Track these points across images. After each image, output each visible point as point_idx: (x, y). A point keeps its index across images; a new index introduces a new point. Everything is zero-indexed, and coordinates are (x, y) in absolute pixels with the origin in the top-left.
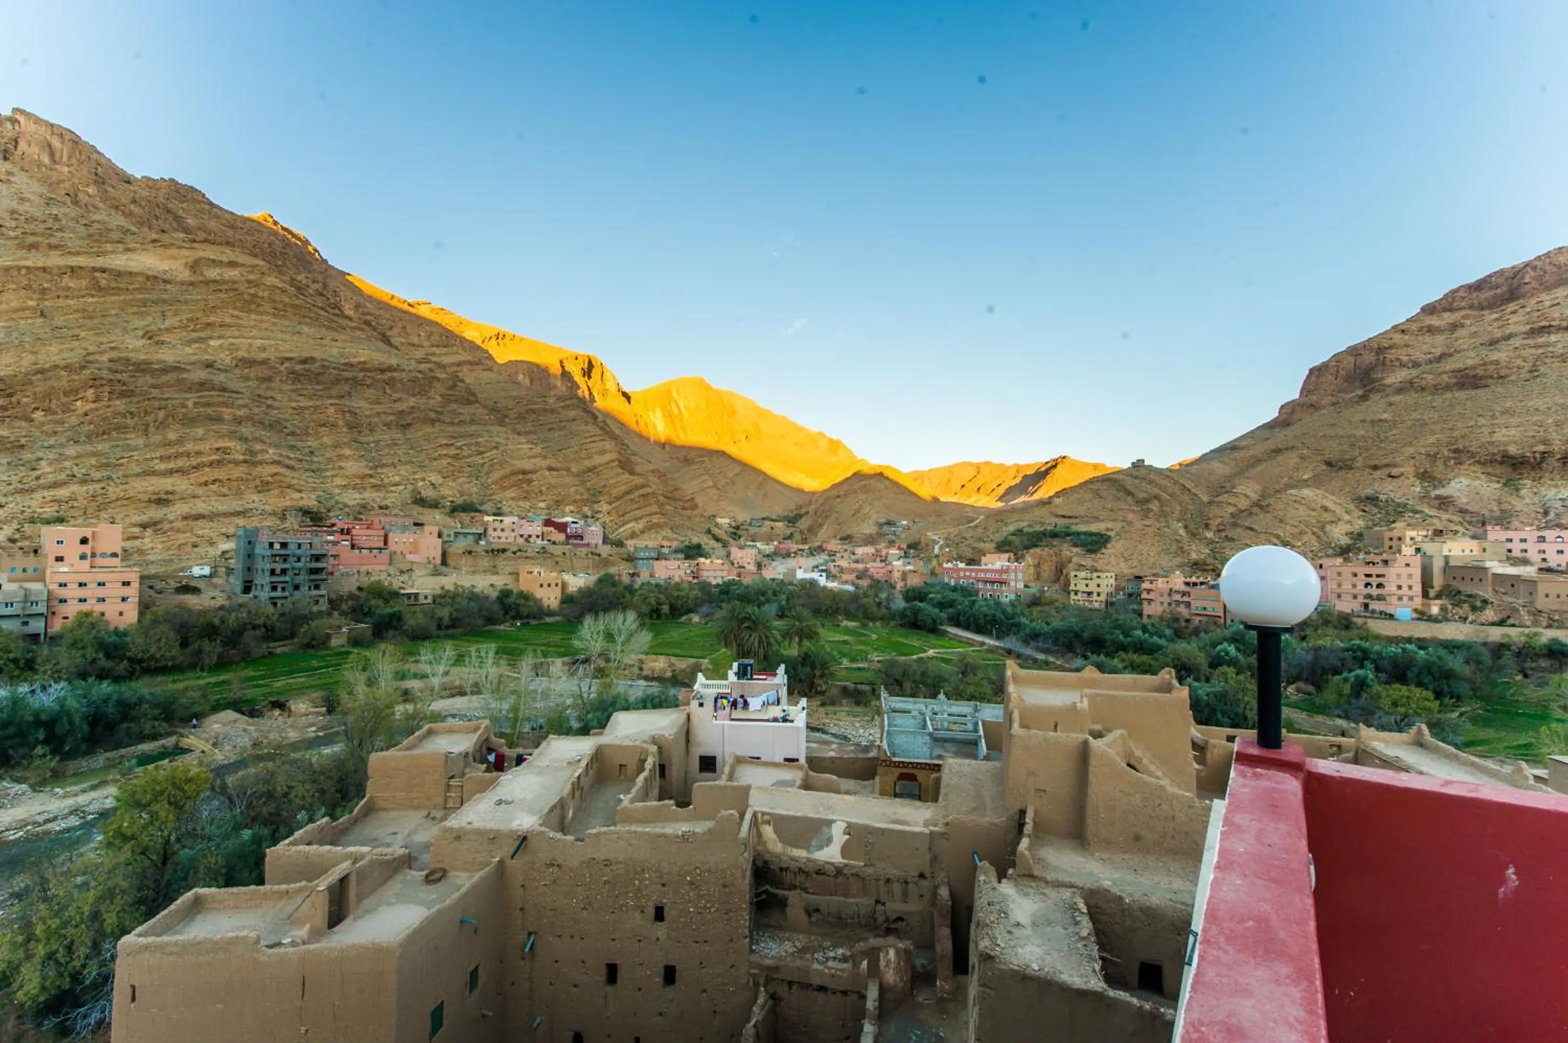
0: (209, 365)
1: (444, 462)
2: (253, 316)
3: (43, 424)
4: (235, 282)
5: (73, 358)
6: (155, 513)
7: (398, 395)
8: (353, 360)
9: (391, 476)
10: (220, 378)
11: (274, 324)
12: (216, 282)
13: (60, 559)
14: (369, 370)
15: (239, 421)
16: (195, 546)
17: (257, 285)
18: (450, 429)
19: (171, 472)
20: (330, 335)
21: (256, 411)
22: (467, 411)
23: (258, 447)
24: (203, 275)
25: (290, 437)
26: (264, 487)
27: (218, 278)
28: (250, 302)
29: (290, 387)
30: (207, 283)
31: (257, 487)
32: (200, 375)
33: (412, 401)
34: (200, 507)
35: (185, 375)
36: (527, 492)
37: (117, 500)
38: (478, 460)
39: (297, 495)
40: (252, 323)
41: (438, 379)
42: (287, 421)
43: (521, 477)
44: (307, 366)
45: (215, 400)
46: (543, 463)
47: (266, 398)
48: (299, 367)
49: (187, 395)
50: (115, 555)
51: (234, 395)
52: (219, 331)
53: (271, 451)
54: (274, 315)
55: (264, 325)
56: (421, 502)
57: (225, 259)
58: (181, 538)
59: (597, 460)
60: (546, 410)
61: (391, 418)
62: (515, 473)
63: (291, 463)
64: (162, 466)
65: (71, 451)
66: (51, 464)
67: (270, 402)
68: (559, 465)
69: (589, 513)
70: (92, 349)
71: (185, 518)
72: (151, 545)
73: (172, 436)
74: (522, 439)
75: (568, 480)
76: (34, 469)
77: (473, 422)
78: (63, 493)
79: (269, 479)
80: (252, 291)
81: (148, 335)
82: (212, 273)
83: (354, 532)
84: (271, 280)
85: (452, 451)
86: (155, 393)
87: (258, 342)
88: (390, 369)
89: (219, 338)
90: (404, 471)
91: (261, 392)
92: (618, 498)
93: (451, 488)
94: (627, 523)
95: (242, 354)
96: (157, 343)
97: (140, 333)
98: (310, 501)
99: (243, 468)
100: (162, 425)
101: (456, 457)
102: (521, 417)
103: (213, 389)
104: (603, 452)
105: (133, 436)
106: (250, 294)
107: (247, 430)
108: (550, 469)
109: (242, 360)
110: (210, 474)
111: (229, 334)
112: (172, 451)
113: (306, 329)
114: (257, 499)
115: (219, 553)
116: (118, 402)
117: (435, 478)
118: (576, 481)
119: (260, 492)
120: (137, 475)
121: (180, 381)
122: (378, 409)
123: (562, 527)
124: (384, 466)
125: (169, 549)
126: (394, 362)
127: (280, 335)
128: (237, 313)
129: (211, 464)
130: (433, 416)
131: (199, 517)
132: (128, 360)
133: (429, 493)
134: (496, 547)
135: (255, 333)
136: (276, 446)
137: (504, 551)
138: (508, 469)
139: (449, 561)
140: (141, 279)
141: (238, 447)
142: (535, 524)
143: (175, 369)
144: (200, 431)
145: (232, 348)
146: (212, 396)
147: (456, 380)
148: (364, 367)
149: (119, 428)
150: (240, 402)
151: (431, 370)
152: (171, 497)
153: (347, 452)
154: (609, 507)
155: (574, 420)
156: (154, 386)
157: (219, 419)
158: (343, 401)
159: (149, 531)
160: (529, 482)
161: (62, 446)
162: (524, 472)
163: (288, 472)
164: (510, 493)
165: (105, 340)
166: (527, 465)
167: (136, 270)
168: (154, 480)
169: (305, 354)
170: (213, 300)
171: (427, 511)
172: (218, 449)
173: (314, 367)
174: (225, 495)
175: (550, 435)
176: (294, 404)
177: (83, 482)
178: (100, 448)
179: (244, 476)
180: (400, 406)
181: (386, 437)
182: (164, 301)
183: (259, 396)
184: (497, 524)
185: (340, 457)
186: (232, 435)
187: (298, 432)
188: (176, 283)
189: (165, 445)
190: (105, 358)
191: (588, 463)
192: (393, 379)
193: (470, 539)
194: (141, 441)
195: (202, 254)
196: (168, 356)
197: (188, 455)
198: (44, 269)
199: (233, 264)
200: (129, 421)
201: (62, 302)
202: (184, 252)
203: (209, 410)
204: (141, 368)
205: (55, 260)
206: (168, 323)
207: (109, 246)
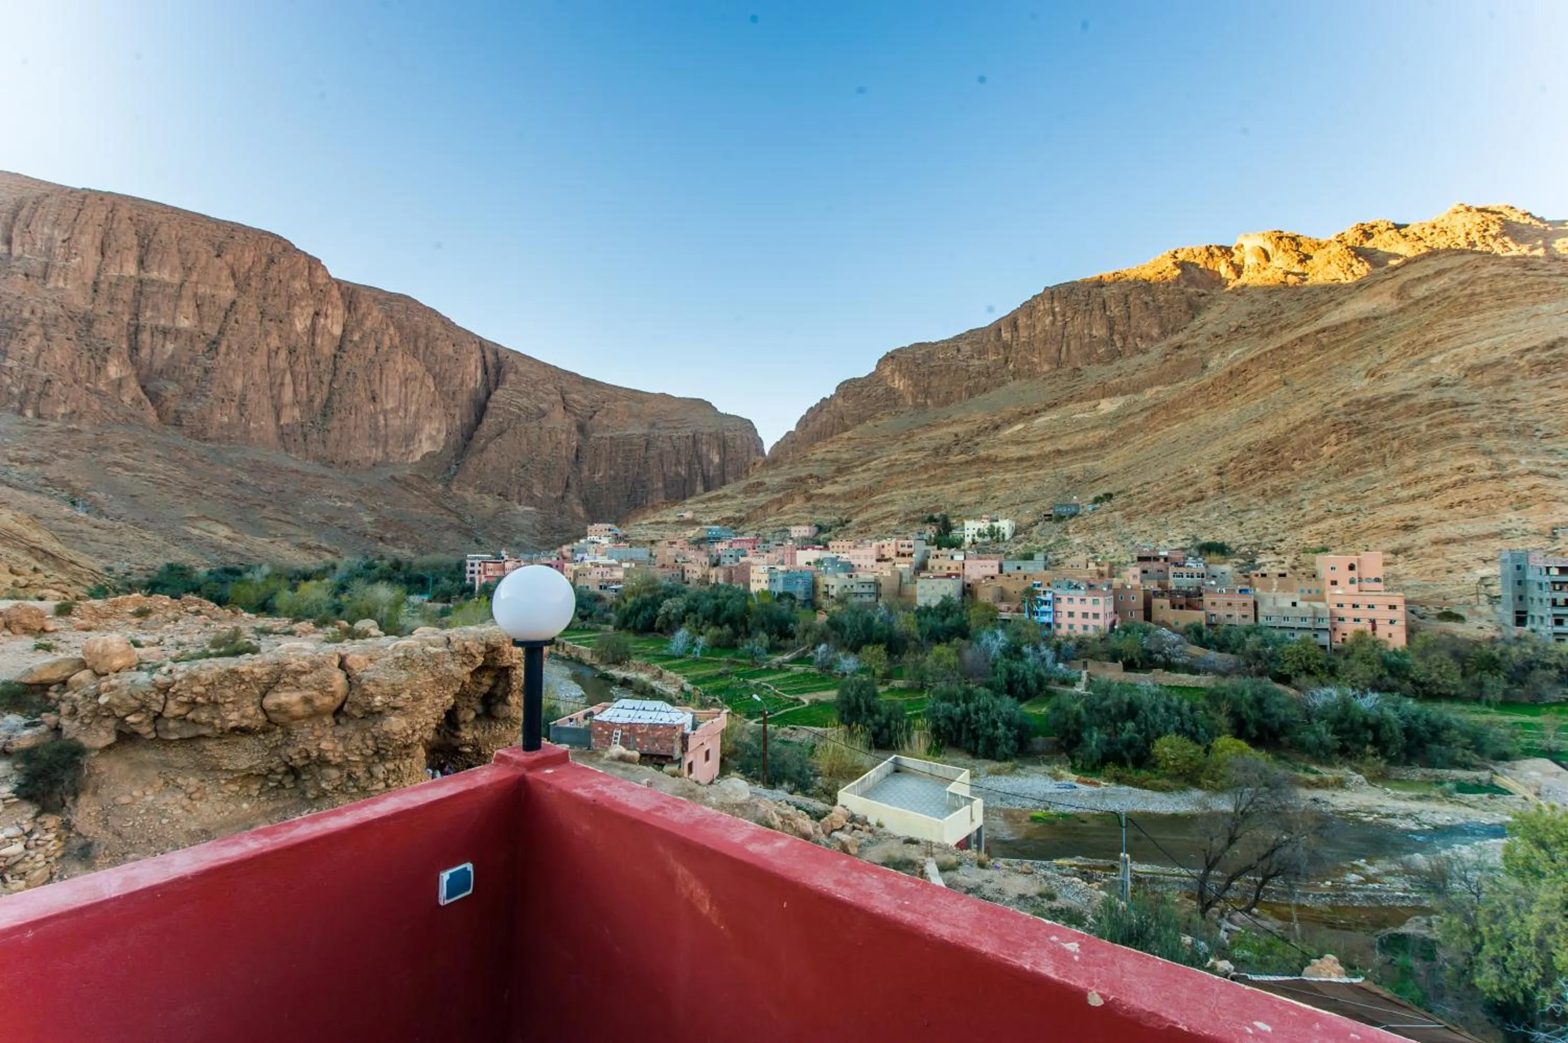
0: (1435, 384)
2: (1474, 317)
3: (1301, 471)
4: (1445, 290)
5: (1313, 412)
6: (1403, 539)
10: (1449, 394)
11: (1501, 316)
12: (1425, 298)
13: (1334, 583)
15: (1478, 434)
16: (1450, 572)
17: (1473, 283)
19: (1414, 498)
21: (1498, 418)
23: (1506, 458)
24: (1410, 297)
25: (1544, 441)
26: (1522, 503)
27: (1427, 294)
28: (1466, 305)
29: (1537, 382)
30: (1417, 303)
31: (1511, 504)
32: (1429, 396)
34: (1449, 530)
35: (1413, 401)
37: (1368, 529)
40: (1476, 324)
42: (1538, 422)
44: (1556, 351)
45: (1448, 418)
47: (1508, 402)
48: (1543, 356)
49: (1418, 420)
50: (1378, 580)
51: (1469, 408)
52: (1439, 346)
53: (1523, 461)
54: (1500, 307)
55: (1489, 323)
57: (1430, 271)
58: (1434, 564)
63: (1553, 470)
64: (1404, 494)
65: (1325, 490)
66: (1311, 503)
67: (1513, 405)
70: (1326, 400)
71: (1435, 543)
72: (1404, 571)
73: (1409, 462)
76: (1300, 509)
78: (1323, 526)
79: (1527, 493)
80: (1468, 291)
81: (1371, 373)
82: (1420, 291)
86: (1388, 425)
87: (1486, 343)
89: (1440, 353)
91: (1500, 397)
95: (1469, 362)
96: (1381, 378)
97: (1363, 373)
99: (1492, 484)
100: (1398, 454)
103: (1444, 407)
105: (1372, 469)
106: (1464, 296)
107: (1489, 442)
109: (1472, 368)
110: (1455, 495)
111: (1449, 346)
112: (1410, 477)
113: (1545, 307)
114: (1513, 517)
115: (1478, 579)
116: (1356, 441)
119: (1516, 509)
120: (1382, 504)
121: (1409, 408)
125: (1422, 575)
127: (1511, 327)
128: (1455, 321)
129: (1454, 485)
131: (1449, 541)
132: (1358, 401)
135: (1480, 334)
136: (1528, 453)
140: (1355, 324)
141: (1483, 463)
143: (1402, 397)
144: (1437, 453)
145: (1457, 360)
146: (1443, 415)
149: (1361, 464)
150: (1477, 414)
152: (1416, 523)
156: (1386, 419)
157: (1455, 437)
159: (1401, 558)
161: (1317, 487)
163: (1550, 482)
165: (1334, 389)
167: (1349, 319)
168: (1398, 507)
169: (1551, 338)
170: (1426, 317)
172: (1459, 469)
174: (1474, 517)
176: (1546, 401)
177: (1338, 515)
178: (1346, 483)
179: (1494, 493)
182: (1378, 337)
183: (1498, 401)
186: (1472, 450)
187: (1556, 432)
188: (1386, 315)
189: (1403, 473)
190: (1339, 404)
194: (1380, 473)
195: (1406, 278)
196: (1393, 387)
197: (1428, 479)
198: (1282, 348)
199: (1439, 273)
200: (1367, 456)
201: (1297, 369)
202: (1389, 284)
203: (1444, 430)
204: (1372, 404)
205: (1288, 337)
206: (1386, 356)
207: (1323, 308)
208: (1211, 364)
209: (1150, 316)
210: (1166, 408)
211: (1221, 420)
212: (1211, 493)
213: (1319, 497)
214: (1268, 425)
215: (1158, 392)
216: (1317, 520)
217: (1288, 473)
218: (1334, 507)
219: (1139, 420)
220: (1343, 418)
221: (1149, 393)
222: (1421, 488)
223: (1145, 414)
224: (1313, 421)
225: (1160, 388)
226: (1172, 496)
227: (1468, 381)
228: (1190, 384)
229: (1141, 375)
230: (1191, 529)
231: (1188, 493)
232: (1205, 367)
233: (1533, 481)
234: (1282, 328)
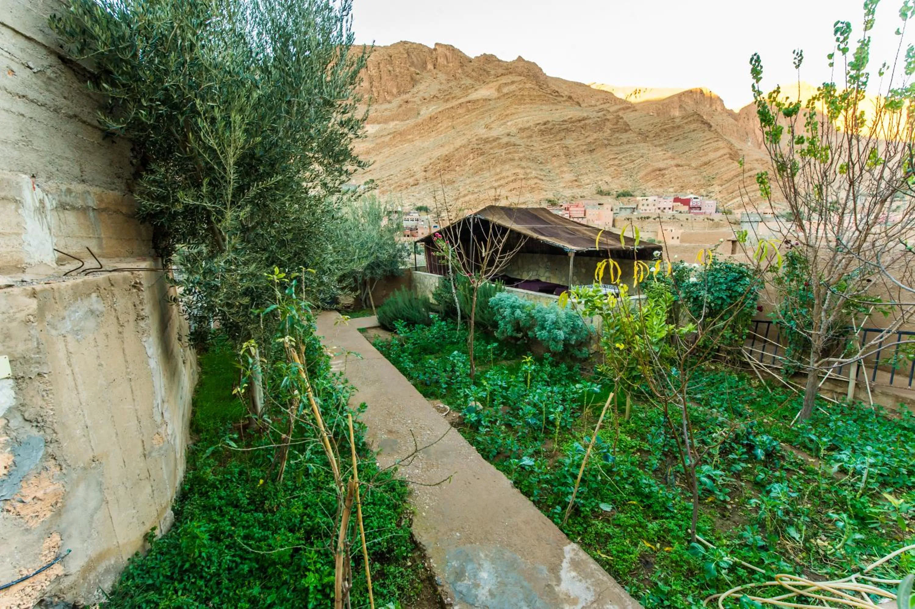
0: (509, 135)
1: (612, 169)
2: (522, 106)
3: (459, 172)
4: (514, 92)
5: (464, 142)
7: (587, 134)
8: (566, 118)
9: (585, 179)
10: (513, 140)
11: (531, 108)
14: (573, 122)
15: (521, 159)
17: (523, 91)
18: (615, 149)
19: (499, 186)
20: (554, 107)
22: (624, 137)
23: (528, 171)
24: (502, 93)
25: (540, 165)
26: (532, 190)
27: (508, 92)
28: (520, 100)
29: (539, 139)
30: (504, 95)
31: (529, 190)
32: (505, 140)
33: (595, 136)
35: (501, 141)
36: (662, 182)
38: (631, 165)
39: (545, 193)
40: (523, 109)
41: (608, 120)
42: (539, 156)
43: (658, 173)
44: (546, 126)
45: (512, 151)
46: (673, 162)
47: (530, 146)
48: (543, 127)
49: (502, 150)
51: (518, 147)
52: (510, 117)
53: (533, 173)
54: (531, 103)
55: (527, 110)
56: (601, 193)
57: (509, 81)
59: (712, 156)
60: (673, 127)
61: (585, 147)
62: (654, 171)
63: (542, 177)
64: (496, 184)
65: (468, 181)
66: (462, 188)
67: (532, 148)
68: (683, 163)
69: (704, 194)
70: (470, 137)
73: (498, 170)
74: (659, 149)
75: (689, 172)
76: (458, 190)
77: (628, 142)
78: (467, 199)
81: (487, 127)
82: (505, 90)
83: (571, 209)
84: (528, 85)
85: (616, 162)
86: (492, 151)
87: (525, 119)
88: (584, 119)
89: (510, 121)
90: (591, 176)
91: (528, 144)
92: (727, 181)
93: (617, 184)
94: (735, 198)
95: (520, 126)
96: (490, 129)
97: (483, 126)
98: (550, 196)
99: (524, 182)
100: (495, 166)
101: (619, 165)
102: (657, 135)
103: (510, 146)
104: (717, 149)
105: (485, 172)
107: (523, 164)
108: (678, 166)
109: (520, 129)
110: (512, 185)
111: (514, 118)
112: (498, 177)
113: (544, 107)
116: (480, 158)
117: (608, 179)
118: (695, 172)
121: (499, 144)
122: (579, 143)
123: (686, 202)
124: (582, 174)
126: (585, 115)
127: (534, 113)
128: (517, 106)
129: (512, 181)
130: (606, 142)
132: (482, 139)
133: (605, 188)
134: (643, 216)
135: (524, 114)
136: (535, 169)
137: (648, 218)
138: (650, 169)
139: (616, 224)
141: (522, 172)
142: (668, 201)
143: (497, 138)
144: (507, 167)
145: (516, 125)
146: (510, 149)
147: (619, 118)
148: (571, 121)
149: (481, 169)
150: (521, 150)
151: (604, 115)
153: (565, 169)
154: (720, 188)
155: (694, 131)
156: (491, 148)
157: (513, 160)
158: (562, 142)
160: (663, 175)
161: (465, 180)
162: (660, 170)
164: (650, 184)
165: (472, 132)
166: (661, 165)
169: (545, 120)
170: (507, 103)
171: (604, 197)
172: (514, 174)
173: (549, 126)
175: (677, 144)
176: (541, 147)
177: (473, 193)
178: (476, 179)
180: (589, 140)
181: (582, 158)
182: (489, 109)
183: (528, 146)
184: (645, 202)
185: (562, 172)
186: (518, 166)
187: (544, 161)
189: (496, 175)
190: (474, 139)
191: (705, 159)
192: (585, 125)
193: (629, 211)
194: (488, 174)
195: (501, 82)
196: (494, 133)
197: (504, 178)
198: (452, 108)
199: (513, 82)
200: (484, 166)
201: (458, 120)
202: (495, 83)
203: (510, 156)
204: (486, 141)
205: (455, 103)
206: (492, 119)
207: (470, 91)
208: (422, 113)
209: (392, 80)
210: (400, 134)
211: (426, 144)
212: (421, 181)
213: (465, 185)
214: (447, 148)
215: (396, 125)
216: (465, 196)
217: (453, 173)
218: (471, 189)
219: (387, 139)
220: (476, 146)
221: (392, 125)
222: (502, 182)
223: (390, 136)
224: (464, 146)
225: (397, 122)
226: (404, 182)
227: (519, 135)
228: (411, 122)
229: (387, 113)
230: (413, 200)
231: (411, 181)
232: (419, 114)
233: (536, 181)
234: (453, 98)
